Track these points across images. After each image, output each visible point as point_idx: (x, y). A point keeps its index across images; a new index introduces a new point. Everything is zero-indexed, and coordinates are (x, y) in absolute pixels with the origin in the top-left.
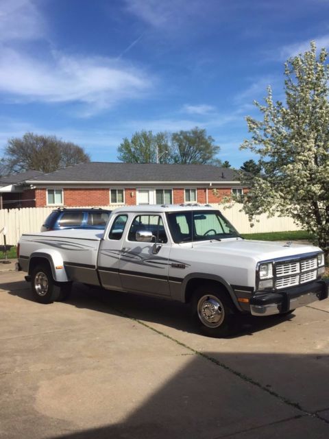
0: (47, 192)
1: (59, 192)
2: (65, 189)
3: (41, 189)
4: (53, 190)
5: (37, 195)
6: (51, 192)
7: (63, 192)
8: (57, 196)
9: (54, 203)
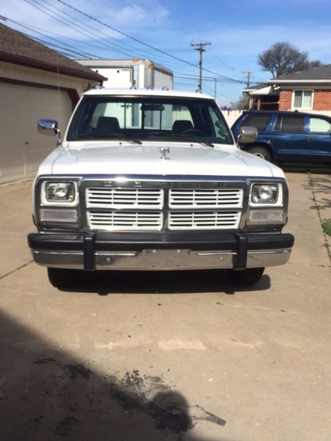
0: (293, 94)
1: (308, 93)
2: (316, 91)
3: (287, 90)
4: (301, 92)
5: (281, 97)
6: (298, 93)
7: (313, 94)
8: (305, 98)
9: (301, 106)
